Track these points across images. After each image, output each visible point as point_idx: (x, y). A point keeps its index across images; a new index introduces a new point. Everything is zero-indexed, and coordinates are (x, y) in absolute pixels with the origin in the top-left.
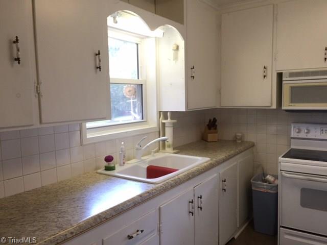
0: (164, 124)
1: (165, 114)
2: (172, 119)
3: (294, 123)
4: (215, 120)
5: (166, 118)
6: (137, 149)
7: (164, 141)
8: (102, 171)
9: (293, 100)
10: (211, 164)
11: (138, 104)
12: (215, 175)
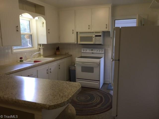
0: (40, 48)
1: (40, 45)
2: (42, 46)
3: (82, 48)
4: (59, 47)
5: (41, 46)
6: (31, 56)
7: (40, 53)
8: (19, 62)
9: (81, 41)
10: (54, 60)
11: (31, 41)
12: (56, 63)
